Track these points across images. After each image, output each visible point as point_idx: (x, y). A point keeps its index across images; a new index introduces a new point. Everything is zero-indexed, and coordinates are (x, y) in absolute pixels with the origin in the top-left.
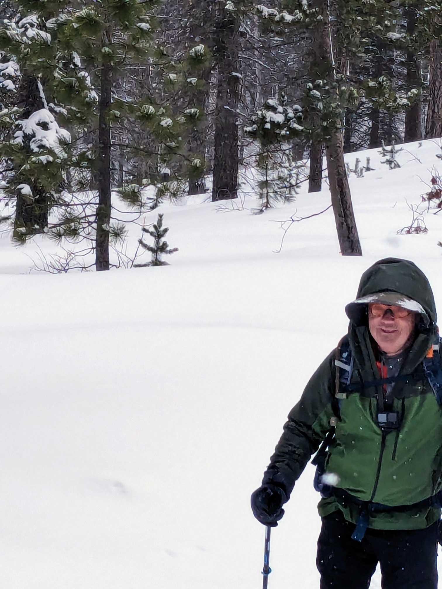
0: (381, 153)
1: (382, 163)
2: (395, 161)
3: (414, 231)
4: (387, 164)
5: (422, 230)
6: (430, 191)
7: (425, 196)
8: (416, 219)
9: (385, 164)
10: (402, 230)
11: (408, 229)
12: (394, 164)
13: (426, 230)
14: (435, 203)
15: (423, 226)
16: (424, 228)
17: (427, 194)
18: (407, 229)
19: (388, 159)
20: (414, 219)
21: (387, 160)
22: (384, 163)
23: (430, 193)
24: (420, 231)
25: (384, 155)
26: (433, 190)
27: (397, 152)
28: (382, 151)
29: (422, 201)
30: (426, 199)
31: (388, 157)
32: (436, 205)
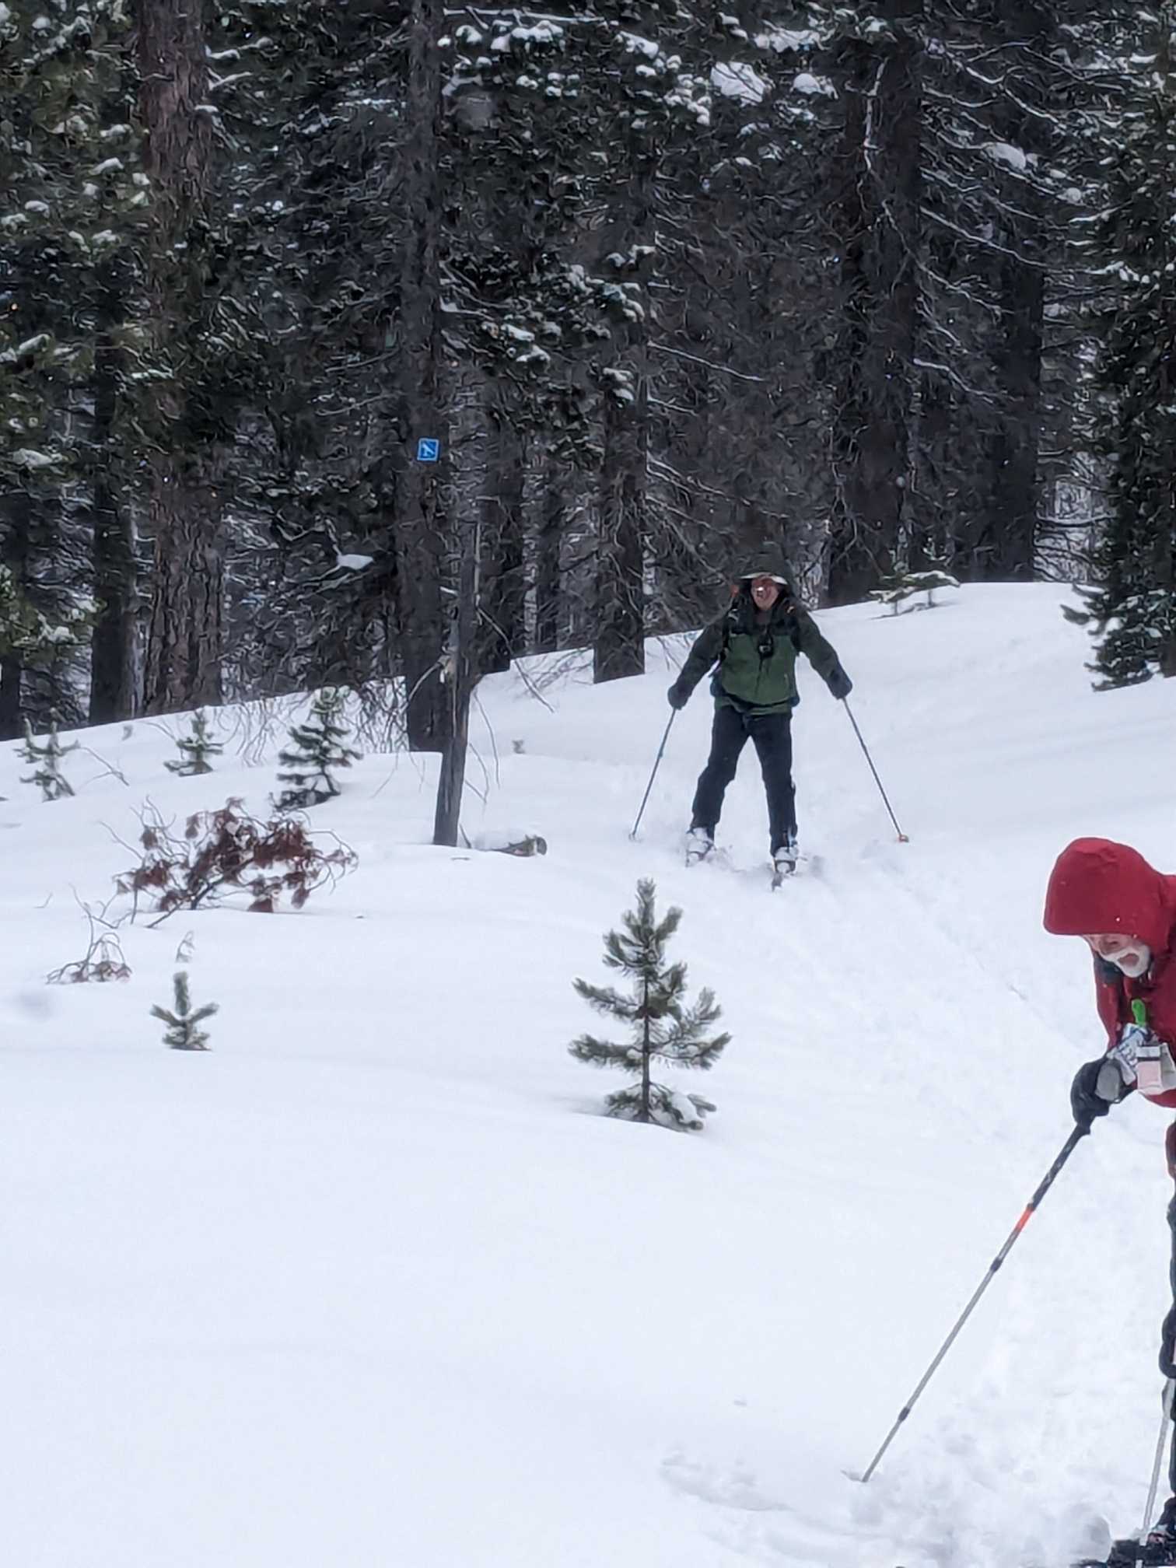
0: (24, 754)
1: (23, 781)
2: (59, 776)
3: (94, 973)
4: (38, 784)
5: (115, 970)
6: (139, 866)
7: (125, 879)
8: (100, 941)
9: (33, 785)
10: (62, 971)
11: (79, 969)
12: (58, 783)
13: (124, 971)
14: (154, 896)
15: (116, 959)
16: (119, 967)
17: (130, 874)
18: (75, 969)
19: (41, 770)
20: (95, 941)
21: (37, 773)
22: (29, 781)
23: (138, 872)
24: (109, 975)
25: (32, 760)
26: (147, 864)
27: (65, 750)
28: (28, 750)
29: (119, 892)
30: (128, 886)
31: (40, 766)
32: (156, 901)
